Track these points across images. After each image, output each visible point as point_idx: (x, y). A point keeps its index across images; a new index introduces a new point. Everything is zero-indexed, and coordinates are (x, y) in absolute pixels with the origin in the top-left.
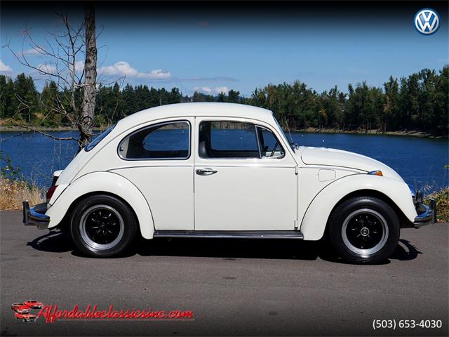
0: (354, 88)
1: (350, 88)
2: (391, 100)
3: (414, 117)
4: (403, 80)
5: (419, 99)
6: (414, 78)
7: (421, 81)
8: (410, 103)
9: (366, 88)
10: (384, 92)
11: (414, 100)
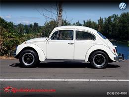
0: (86, 22)
1: (84, 22)
2: (101, 26)
3: (110, 33)
4: (105, 19)
5: (112, 26)
6: (110, 18)
7: (113, 19)
8: (109, 28)
9: (90, 22)
10: (97, 23)
11: (110, 26)
